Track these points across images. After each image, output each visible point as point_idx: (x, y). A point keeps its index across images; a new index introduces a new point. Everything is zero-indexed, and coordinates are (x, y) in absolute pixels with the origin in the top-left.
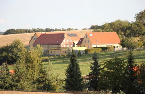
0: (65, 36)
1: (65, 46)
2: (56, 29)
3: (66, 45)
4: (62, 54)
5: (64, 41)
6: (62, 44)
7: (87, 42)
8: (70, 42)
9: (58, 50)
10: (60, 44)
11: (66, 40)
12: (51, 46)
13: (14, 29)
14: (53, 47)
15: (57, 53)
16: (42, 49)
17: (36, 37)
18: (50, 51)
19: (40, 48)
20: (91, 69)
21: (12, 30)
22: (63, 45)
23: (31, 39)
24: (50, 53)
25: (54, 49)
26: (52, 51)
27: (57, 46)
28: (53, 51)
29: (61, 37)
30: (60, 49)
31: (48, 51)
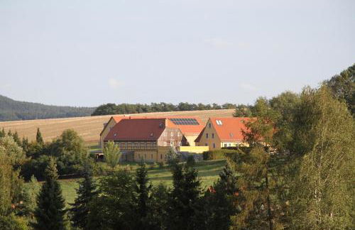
0: (166, 125)
1: (165, 144)
2: (200, 105)
3: (169, 142)
4: (160, 161)
5: (164, 134)
6: (159, 139)
7: (210, 136)
8: (175, 137)
9: (151, 153)
10: (156, 141)
11: (169, 133)
12: (138, 144)
13: (114, 105)
14: (143, 145)
15: (149, 158)
16: (118, 149)
17: (111, 125)
18: (137, 153)
19: (114, 147)
20: (78, 193)
21: (109, 105)
22: (161, 142)
23: (103, 129)
24: (137, 158)
25: (144, 150)
26: (140, 153)
27: (149, 145)
28: (142, 154)
29: (159, 125)
30: (156, 149)
31: (132, 153)
